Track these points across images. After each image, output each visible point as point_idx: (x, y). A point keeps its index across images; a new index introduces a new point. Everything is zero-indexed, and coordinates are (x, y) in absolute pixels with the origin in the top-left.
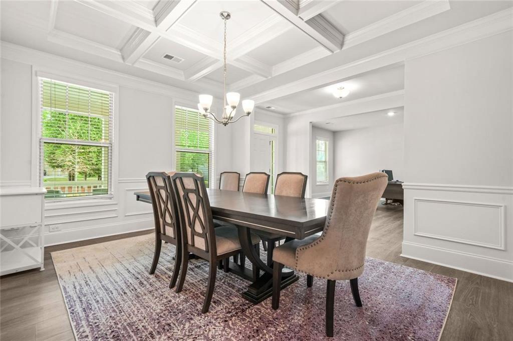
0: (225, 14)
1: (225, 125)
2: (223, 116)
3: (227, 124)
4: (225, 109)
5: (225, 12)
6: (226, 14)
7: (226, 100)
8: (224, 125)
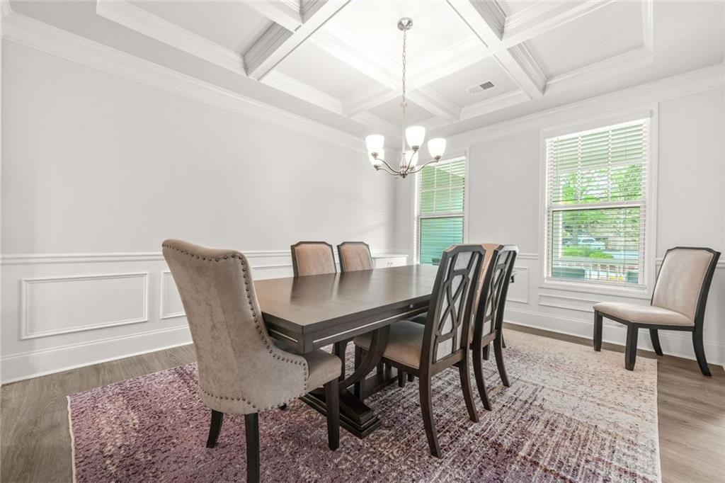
0: (405, 23)
1: (404, 177)
2: (401, 165)
3: (406, 175)
4: (404, 154)
5: (404, 19)
6: (407, 21)
7: (406, 141)
8: (402, 177)
